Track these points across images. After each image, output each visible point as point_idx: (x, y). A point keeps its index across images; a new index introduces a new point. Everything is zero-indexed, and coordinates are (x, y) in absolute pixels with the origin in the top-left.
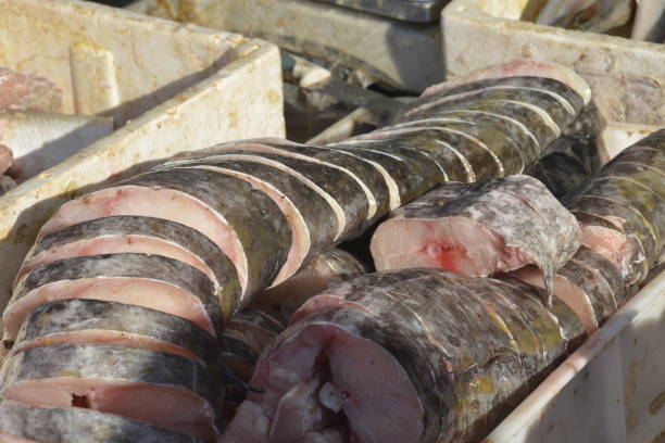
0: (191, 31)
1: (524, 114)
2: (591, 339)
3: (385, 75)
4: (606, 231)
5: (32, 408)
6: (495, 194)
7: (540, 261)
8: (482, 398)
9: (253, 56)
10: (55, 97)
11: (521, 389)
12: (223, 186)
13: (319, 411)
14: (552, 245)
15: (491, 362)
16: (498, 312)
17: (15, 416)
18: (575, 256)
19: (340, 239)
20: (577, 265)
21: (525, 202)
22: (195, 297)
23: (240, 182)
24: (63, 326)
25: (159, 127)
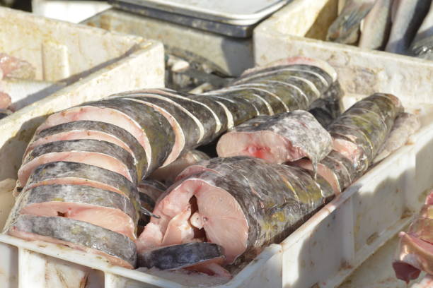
0: (113, 34)
1: (301, 84)
2: (337, 198)
3: (219, 68)
4: (346, 142)
5: (37, 217)
6: (287, 120)
7: (311, 155)
8: (279, 224)
9: (149, 48)
10: (32, 72)
11: (299, 221)
12: (138, 108)
13: (191, 228)
14: (317, 148)
15: (284, 205)
16: (288, 180)
17: (27, 221)
18: (330, 154)
19: (200, 143)
20: (330, 159)
21: (303, 124)
22: (124, 165)
23: (147, 107)
24: (54, 175)
25: (98, 82)
